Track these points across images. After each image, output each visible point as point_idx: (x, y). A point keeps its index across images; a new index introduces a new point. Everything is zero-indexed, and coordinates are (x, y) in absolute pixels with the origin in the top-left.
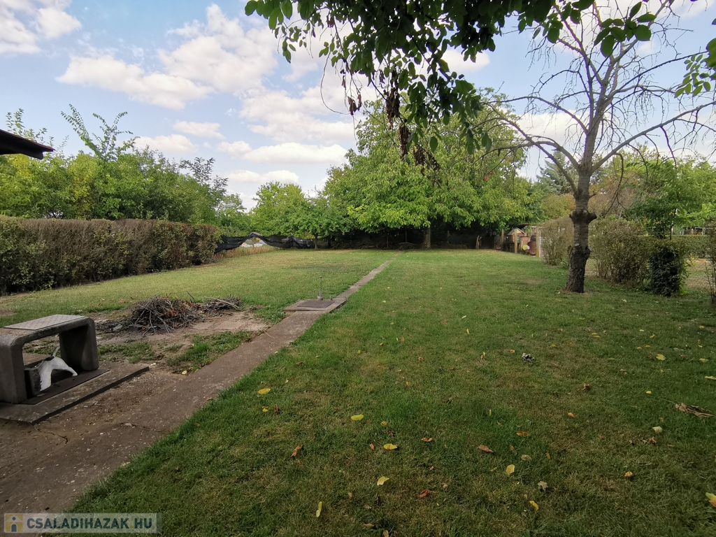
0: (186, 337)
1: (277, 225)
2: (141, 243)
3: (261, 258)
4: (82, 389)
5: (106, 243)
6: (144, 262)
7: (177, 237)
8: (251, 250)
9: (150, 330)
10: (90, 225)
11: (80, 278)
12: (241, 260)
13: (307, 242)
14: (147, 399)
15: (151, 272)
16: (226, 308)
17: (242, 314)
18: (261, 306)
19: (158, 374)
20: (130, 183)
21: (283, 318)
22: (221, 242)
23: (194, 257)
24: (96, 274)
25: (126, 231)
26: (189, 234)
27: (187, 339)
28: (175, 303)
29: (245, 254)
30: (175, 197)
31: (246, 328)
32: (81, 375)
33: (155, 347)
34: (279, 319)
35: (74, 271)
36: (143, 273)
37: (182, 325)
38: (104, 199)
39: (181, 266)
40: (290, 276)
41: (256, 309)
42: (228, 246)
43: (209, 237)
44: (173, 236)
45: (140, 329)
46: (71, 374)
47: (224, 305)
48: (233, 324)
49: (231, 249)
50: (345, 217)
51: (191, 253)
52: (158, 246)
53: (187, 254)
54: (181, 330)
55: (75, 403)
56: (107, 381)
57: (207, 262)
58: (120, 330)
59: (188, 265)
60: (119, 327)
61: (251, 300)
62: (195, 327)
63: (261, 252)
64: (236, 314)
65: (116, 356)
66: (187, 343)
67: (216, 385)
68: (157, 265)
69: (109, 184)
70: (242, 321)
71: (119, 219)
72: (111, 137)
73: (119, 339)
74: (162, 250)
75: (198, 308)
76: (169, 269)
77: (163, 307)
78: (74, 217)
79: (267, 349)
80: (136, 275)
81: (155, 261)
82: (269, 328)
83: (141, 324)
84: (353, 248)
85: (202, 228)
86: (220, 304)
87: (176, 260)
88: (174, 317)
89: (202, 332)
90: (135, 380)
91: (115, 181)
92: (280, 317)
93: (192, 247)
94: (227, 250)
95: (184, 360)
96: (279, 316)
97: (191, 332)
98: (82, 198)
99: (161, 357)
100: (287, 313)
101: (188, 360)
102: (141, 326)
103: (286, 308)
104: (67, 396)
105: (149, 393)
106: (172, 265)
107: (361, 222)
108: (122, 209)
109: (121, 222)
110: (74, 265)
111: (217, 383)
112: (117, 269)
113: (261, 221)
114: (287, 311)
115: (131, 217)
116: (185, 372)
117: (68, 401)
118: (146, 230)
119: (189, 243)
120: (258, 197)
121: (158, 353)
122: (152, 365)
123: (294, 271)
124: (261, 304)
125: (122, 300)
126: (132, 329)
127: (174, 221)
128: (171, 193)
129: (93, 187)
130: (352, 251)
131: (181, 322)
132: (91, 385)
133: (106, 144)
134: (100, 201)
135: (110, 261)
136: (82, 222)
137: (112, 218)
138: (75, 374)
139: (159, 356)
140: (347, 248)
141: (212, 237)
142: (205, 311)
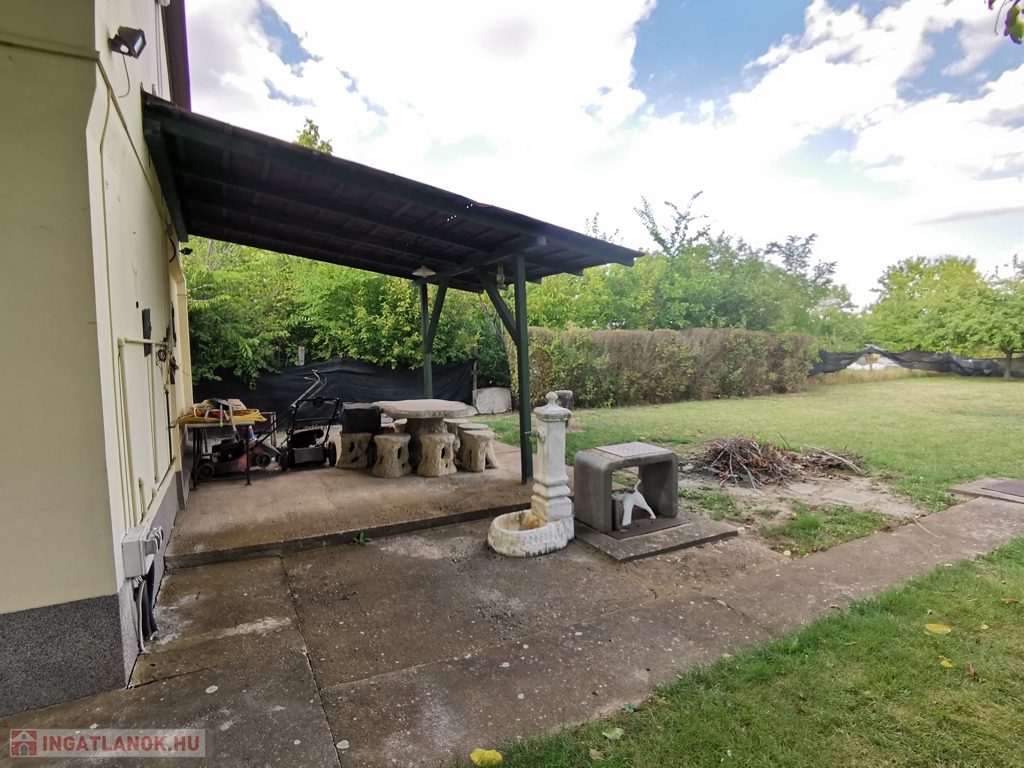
0: (781, 500)
1: (919, 332)
2: (709, 359)
3: (886, 389)
4: (661, 537)
5: (668, 359)
6: (710, 384)
7: (755, 351)
8: (866, 376)
9: (729, 479)
10: (653, 336)
11: (638, 398)
12: (849, 389)
13: (984, 366)
14: (740, 575)
15: (718, 398)
16: (839, 467)
17: (865, 482)
18: (901, 475)
19: (751, 546)
20: (698, 283)
21: (950, 504)
22: (818, 360)
23: (776, 382)
24: (655, 395)
25: (691, 344)
26: (772, 348)
27: (783, 503)
28: (765, 447)
29: (854, 380)
30: (757, 296)
31: (878, 507)
32: (660, 520)
33: (740, 506)
34: (942, 504)
35: (633, 390)
36: (708, 398)
37: (772, 480)
38: (669, 304)
39: (757, 394)
40: (952, 427)
41: (891, 478)
42: (829, 367)
43: (800, 354)
44: (751, 350)
45: (717, 474)
46: (650, 515)
47: (836, 462)
48: (852, 494)
49: (833, 371)
51: (773, 376)
52: (730, 364)
53: (768, 377)
54: (772, 488)
55: (657, 553)
56: (689, 536)
57: (794, 391)
58: (692, 471)
59: (766, 393)
60: (689, 467)
61: (880, 460)
62: (791, 487)
63: (883, 378)
64: (854, 479)
65: (691, 504)
66: (785, 510)
67: (842, 588)
68: (726, 390)
69: (677, 285)
70: (869, 493)
71: (685, 328)
72: (682, 226)
73: (691, 483)
74: (735, 369)
75: (794, 460)
76: (740, 395)
77: (749, 451)
78: (636, 328)
79: (926, 553)
80: (699, 400)
81: (724, 383)
82: (923, 516)
83: (717, 468)
85: (791, 340)
86: (828, 460)
87: (752, 385)
88: (762, 467)
89: (805, 497)
90: (721, 543)
91: (684, 281)
92: (944, 501)
93: (774, 367)
94: (826, 372)
95: (784, 534)
96: (941, 499)
97: (787, 493)
98: (646, 304)
99: (749, 521)
100: (957, 497)
101: (790, 535)
102: (718, 471)
103: (957, 487)
104: (648, 540)
105: (742, 568)
106: (746, 391)
108: (688, 316)
109: (686, 332)
110: (632, 383)
111: (843, 583)
112: (678, 390)
113: (885, 326)
114: (958, 492)
115: (699, 325)
116: (787, 553)
117: (652, 548)
118: (716, 342)
119: (772, 360)
120: (881, 287)
121: (745, 514)
122: (741, 529)
123: (959, 418)
124: (900, 471)
125: (688, 432)
126: (706, 473)
127: (753, 330)
128: (753, 291)
129: (657, 290)
131: (770, 475)
132: (671, 536)
133: (676, 236)
134: (664, 306)
135: (670, 380)
136: (643, 332)
137: (677, 328)
138: (653, 516)
139: (748, 520)
141: (805, 352)
142: (806, 466)
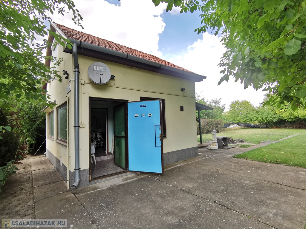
1: (242, 118)
2: (205, 125)
6: (205, 131)
7: (213, 123)
8: (233, 129)
13: (255, 126)
17: (246, 143)
23: (217, 130)
26: (216, 123)
29: (230, 130)
31: (251, 144)
43: (221, 124)
46: (225, 145)
49: (226, 128)
50: (275, 114)
52: (209, 126)
57: (220, 132)
61: (247, 140)
63: (236, 129)
68: (208, 132)
81: (208, 130)
82: (257, 145)
84: (279, 128)
85: (219, 121)
89: (240, 144)
93: (217, 127)
95: (241, 147)
103: (259, 142)
107: (283, 116)
120: (230, 107)
124: (251, 141)
127: (212, 119)
130: (279, 129)
140: (276, 128)
142: (237, 141)
